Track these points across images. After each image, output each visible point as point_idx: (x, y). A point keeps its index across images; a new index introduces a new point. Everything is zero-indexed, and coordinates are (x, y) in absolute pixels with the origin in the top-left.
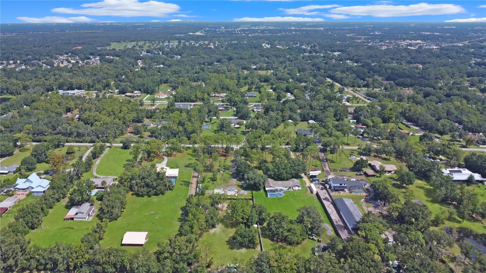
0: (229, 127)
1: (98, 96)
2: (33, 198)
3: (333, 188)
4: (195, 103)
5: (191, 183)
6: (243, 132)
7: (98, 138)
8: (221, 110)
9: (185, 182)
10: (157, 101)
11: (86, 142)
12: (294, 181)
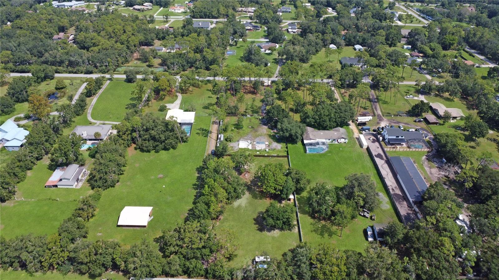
0: (257, 54)
1: (99, 10)
2: (7, 155)
3: (387, 140)
4: (218, 20)
5: (211, 132)
6: (275, 59)
7: (96, 67)
8: (249, 30)
9: (203, 130)
10: (171, 17)
11: (82, 73)
12: (339, 131)
